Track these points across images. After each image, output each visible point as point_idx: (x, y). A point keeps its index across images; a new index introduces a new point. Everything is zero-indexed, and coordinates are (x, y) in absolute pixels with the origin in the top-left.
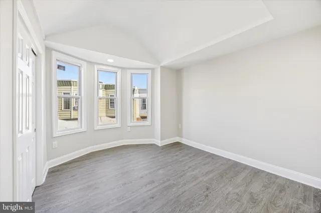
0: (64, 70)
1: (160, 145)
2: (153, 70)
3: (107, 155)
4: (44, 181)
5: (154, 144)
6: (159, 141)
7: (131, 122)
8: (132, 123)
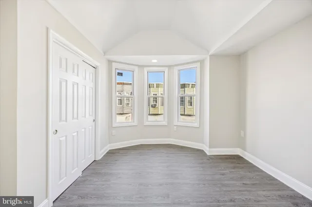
0: (122, 75)
1: (208, 154)
2: (202, 62)
3: (151, 150)
4: (100, 158)
5: (203, 151)
6: (208, 149)
7: (178, 121)
8: (179, 123)
